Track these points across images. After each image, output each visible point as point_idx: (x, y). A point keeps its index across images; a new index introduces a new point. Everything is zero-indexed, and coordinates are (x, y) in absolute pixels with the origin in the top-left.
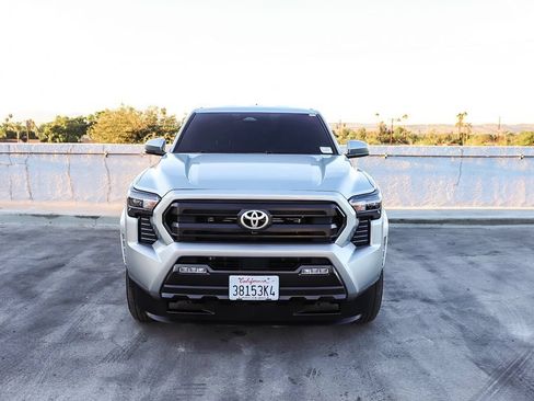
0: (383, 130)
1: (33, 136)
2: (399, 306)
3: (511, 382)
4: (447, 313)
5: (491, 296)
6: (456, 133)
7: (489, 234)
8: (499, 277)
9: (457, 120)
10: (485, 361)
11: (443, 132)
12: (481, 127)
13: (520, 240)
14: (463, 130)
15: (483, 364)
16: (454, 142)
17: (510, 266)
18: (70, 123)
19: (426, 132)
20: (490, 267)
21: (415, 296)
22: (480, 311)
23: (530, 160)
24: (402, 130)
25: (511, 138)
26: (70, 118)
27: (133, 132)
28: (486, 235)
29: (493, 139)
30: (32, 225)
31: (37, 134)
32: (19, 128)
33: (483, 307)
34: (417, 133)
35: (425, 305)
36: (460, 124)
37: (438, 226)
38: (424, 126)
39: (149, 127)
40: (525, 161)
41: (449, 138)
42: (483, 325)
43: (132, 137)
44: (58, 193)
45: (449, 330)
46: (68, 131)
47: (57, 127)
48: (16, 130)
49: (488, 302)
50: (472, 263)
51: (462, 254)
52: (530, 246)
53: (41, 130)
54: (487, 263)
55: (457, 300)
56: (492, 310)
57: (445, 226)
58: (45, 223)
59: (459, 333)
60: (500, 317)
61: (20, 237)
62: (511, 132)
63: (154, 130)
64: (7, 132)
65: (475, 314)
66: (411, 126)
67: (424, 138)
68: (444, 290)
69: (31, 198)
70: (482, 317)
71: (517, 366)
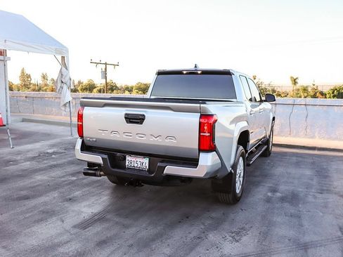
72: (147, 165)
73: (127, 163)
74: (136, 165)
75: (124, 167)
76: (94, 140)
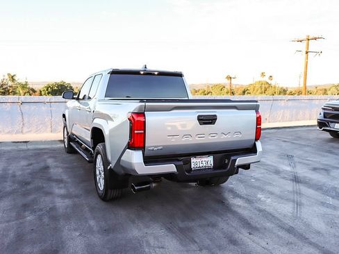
72: (212, 163)
73: (192, 166)
74: (201, 165)
75: (190, 170)
76: (160, 148)
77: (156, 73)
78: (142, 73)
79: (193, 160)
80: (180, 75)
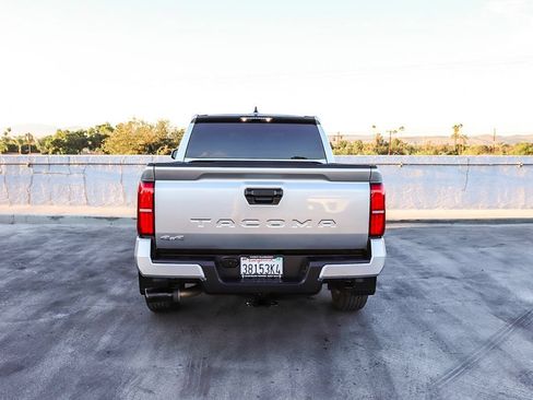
0: (380, 142)
1: (34, 150)
2: (429, 281)
3: (522, 325)
4: (468, 285)
5: (501, 275)
6: (452, 144)
7: (493, 231)
8: (507, 262)
9: (453, 132)
10: (501, 314)
11: (439, 144)
12: (476, 138)
13: (522, 236)
14: (459, 141)
15: (500, 315)
16: (451, 154)
17: (515, 255)
18: (70, 136)
19: (422, 144)
20: (499, 255)
21: (440, 275)
22: (494, 284)
23: (528, 168)
24: (398, 142)
25: (506, 149)
26: (71, 131)
27: (146, 145)
28: (493, 232)
29: (489, 150)
30: (96, 227)
31: (39, 148)
32: (21, 141)
33: (496, 281)
34: (412, 144)
35: (450, 281)
36: (456, 136)
37: (449, 225)
38: (420, 138)
39: (161, 140)
40: (524, 169)
41: (445, 150)
42: (497, 293)
43: (145, 150)
44: (112, 199)
45: (472, 296)
46: (68, 144)
47: (57, 141)
48: (18, 144)
49: (500, 278)
50: (482, 252)
51: (474, 246)
52: (530, 240)
53: (42, 144)
54: (496, 252)
55: (474, 277)
56: (504, 283)
57: (456, 225)
58: (107, 225)
59: (480, 298)
60: (510, 287)
61: (94, 235)
62: (507, 143)
63: (166, 143)
64: (8, 145)
65: (491, 286)
66: (407, 138)
67: (420, 149)
68: (463, 271)
69: (88, 204)
70: (495, 287)
71: (526, 316)
72: (281, 268)
73: (243, 270)
74: (259, 271)
76: (179, 237)
77: (268, 120)
78: (244, 119)
79: (245, 262)
80: (312, 122)
